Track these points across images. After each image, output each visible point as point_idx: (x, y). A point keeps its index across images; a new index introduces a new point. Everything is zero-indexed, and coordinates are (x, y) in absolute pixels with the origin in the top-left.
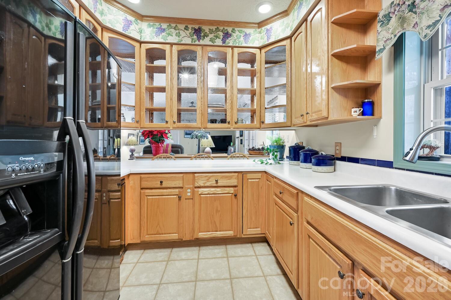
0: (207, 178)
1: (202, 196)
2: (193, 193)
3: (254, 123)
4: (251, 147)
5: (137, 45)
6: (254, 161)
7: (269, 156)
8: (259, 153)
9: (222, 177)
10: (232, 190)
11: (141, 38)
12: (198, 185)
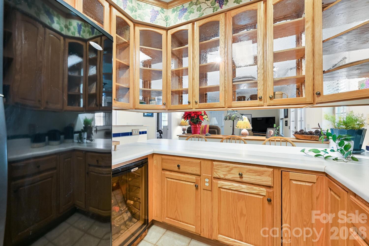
0: (228, 169)
1: (222, 190)
2: (211, 183)
3: (302, 96)
4: (298, 130)
5: (163, 32)
6: (303, 151)
7: (327, 142)
8: (311, 138)
9: (249, 171)
10: (263, 191)
11: (167, 25)
12: (218, 176)
